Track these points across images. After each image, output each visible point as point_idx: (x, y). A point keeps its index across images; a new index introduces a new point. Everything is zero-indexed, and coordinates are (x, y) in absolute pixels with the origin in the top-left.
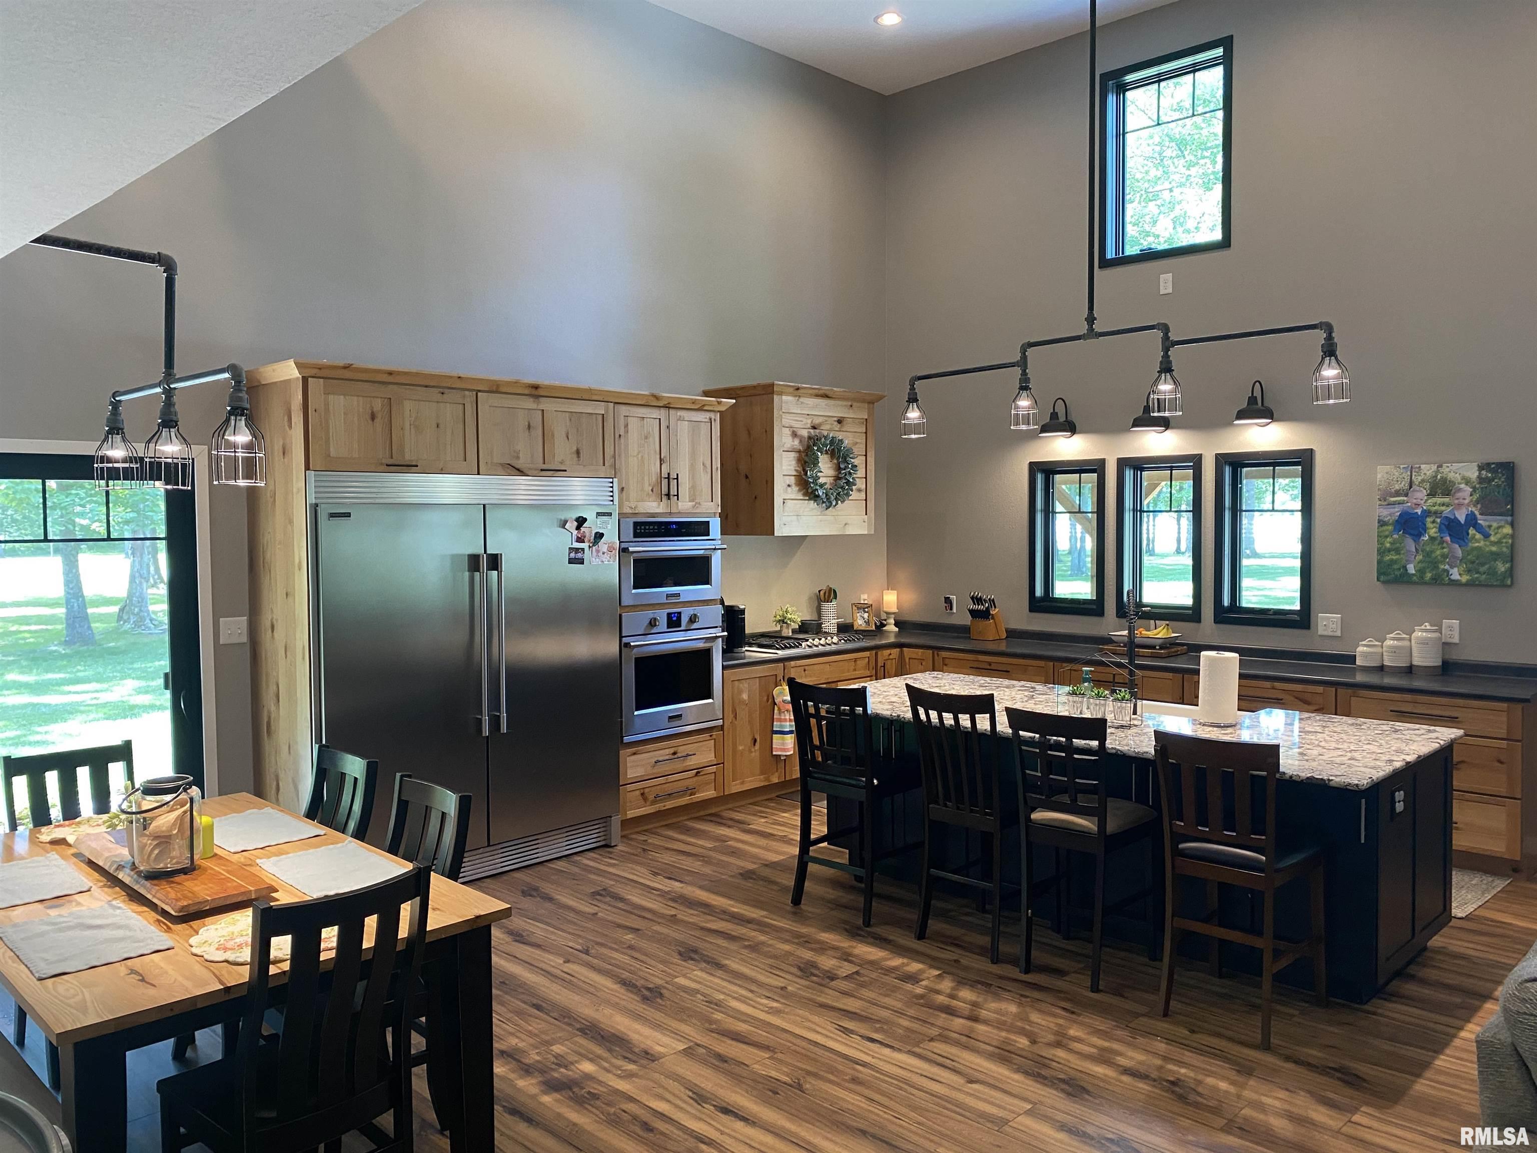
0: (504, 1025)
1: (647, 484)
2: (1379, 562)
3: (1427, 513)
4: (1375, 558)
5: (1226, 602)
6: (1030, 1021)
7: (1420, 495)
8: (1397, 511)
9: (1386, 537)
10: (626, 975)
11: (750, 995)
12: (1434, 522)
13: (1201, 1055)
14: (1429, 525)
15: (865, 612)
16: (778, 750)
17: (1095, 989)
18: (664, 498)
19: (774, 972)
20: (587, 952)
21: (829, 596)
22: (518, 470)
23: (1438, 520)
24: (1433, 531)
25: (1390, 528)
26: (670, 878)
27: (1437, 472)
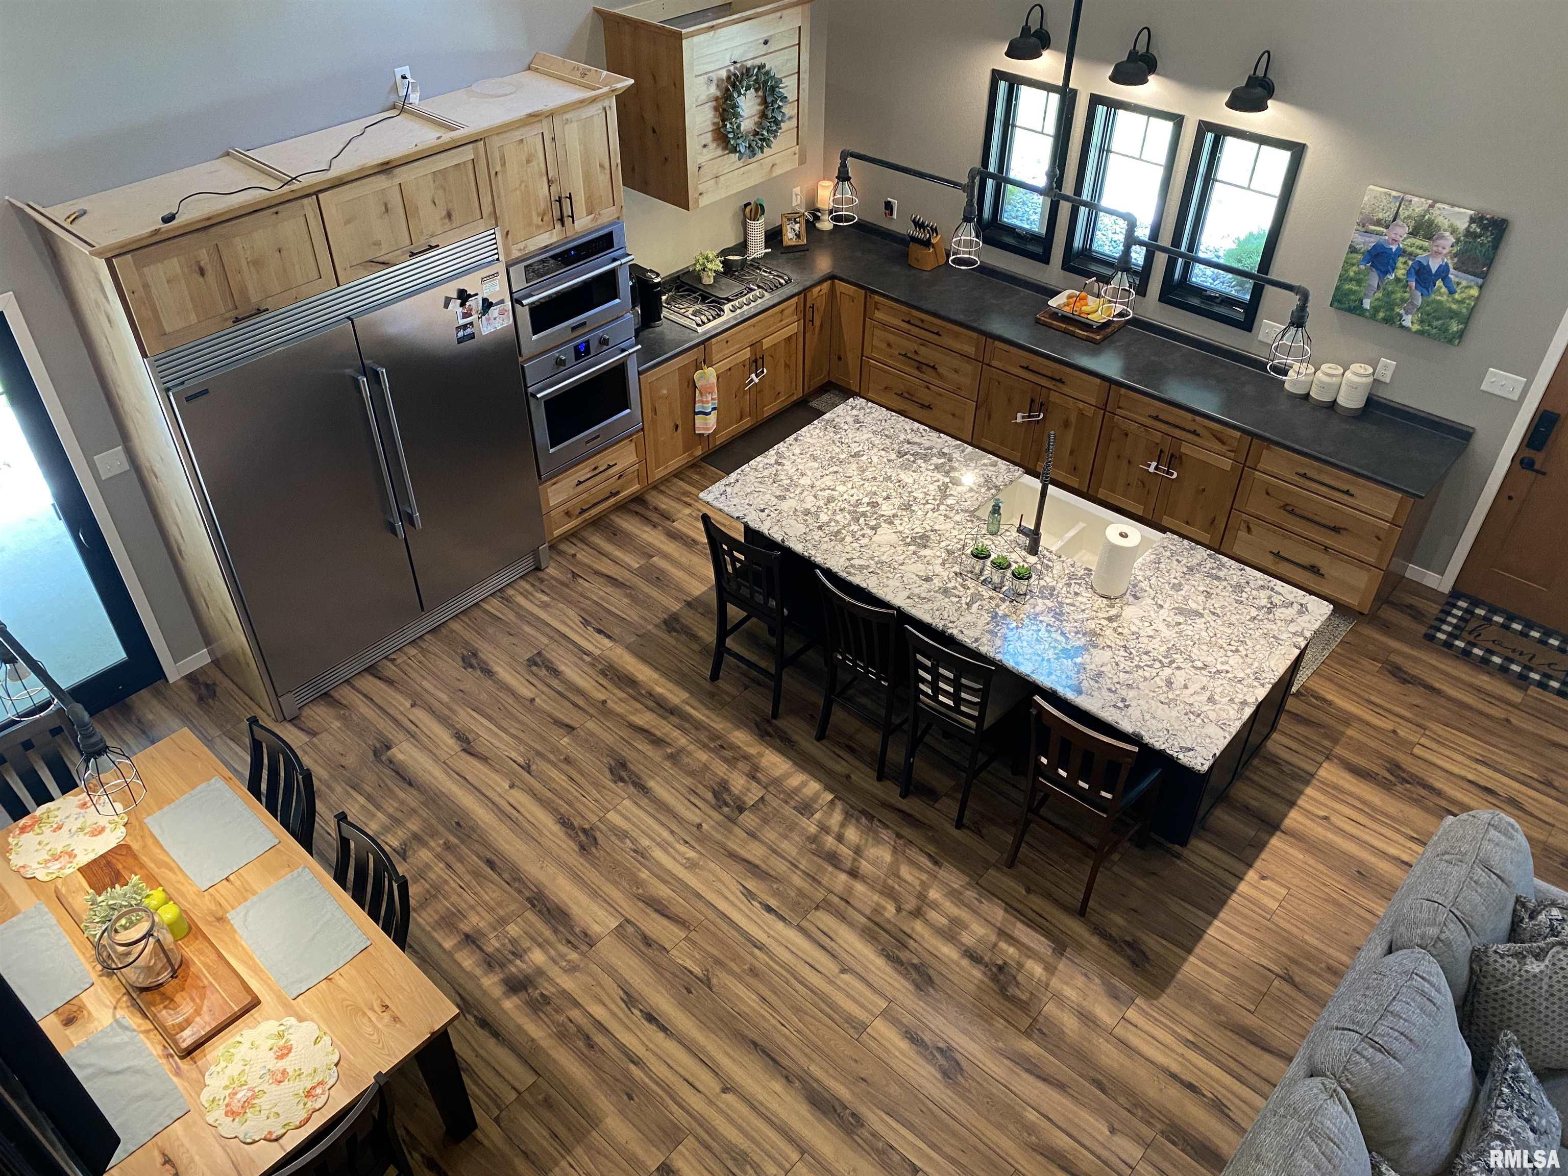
0: (465, 894)
1: (534, 214)
2: (1338, 288)
3: (1402, 252)
4: (1335, 282)
5: (1177, 275)
6: (899, 877)
7: (1401, 231)
8: (1372, 241)
9: (1353, 265)
10: (564, 808)
11: (670, 838)
12: (1405, 263)
13: (1029, 926)
14: (1399, 264)
15: (796, 222)
16: (700, 429)
17: (959, 825)
18: (558, 226)
19: (692, 799)
20: (527, 768)
21: (756, 213)
22: (383, 263)
23: (1410, 263)
24: (1401, 272)
25: (1360, 257)
26: (600, 631)
27: (1427, 211)
